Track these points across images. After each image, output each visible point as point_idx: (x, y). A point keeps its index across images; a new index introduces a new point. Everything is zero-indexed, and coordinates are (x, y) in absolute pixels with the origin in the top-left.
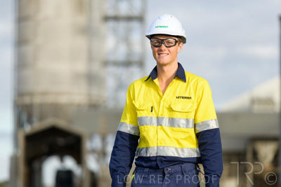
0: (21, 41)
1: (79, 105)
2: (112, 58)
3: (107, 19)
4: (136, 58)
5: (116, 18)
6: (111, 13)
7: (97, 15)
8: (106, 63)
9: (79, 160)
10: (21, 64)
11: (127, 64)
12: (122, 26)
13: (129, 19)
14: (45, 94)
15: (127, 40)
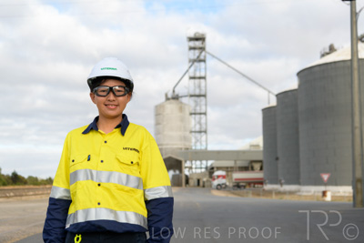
0: (157, 123)
1: (181, 149)
2: (193, 130)
3: (191, 114)
4: (203, 129)
5: (195, 114)
6: (193, 112)
7: (187, 113)
8: (191, 132)
9: (181, 171)
10: (158, 133)
11: (200, 132)
12: (198, 116)
13: (200, 114)
14: (167, 145)
15: (200, 123)
